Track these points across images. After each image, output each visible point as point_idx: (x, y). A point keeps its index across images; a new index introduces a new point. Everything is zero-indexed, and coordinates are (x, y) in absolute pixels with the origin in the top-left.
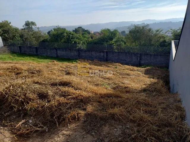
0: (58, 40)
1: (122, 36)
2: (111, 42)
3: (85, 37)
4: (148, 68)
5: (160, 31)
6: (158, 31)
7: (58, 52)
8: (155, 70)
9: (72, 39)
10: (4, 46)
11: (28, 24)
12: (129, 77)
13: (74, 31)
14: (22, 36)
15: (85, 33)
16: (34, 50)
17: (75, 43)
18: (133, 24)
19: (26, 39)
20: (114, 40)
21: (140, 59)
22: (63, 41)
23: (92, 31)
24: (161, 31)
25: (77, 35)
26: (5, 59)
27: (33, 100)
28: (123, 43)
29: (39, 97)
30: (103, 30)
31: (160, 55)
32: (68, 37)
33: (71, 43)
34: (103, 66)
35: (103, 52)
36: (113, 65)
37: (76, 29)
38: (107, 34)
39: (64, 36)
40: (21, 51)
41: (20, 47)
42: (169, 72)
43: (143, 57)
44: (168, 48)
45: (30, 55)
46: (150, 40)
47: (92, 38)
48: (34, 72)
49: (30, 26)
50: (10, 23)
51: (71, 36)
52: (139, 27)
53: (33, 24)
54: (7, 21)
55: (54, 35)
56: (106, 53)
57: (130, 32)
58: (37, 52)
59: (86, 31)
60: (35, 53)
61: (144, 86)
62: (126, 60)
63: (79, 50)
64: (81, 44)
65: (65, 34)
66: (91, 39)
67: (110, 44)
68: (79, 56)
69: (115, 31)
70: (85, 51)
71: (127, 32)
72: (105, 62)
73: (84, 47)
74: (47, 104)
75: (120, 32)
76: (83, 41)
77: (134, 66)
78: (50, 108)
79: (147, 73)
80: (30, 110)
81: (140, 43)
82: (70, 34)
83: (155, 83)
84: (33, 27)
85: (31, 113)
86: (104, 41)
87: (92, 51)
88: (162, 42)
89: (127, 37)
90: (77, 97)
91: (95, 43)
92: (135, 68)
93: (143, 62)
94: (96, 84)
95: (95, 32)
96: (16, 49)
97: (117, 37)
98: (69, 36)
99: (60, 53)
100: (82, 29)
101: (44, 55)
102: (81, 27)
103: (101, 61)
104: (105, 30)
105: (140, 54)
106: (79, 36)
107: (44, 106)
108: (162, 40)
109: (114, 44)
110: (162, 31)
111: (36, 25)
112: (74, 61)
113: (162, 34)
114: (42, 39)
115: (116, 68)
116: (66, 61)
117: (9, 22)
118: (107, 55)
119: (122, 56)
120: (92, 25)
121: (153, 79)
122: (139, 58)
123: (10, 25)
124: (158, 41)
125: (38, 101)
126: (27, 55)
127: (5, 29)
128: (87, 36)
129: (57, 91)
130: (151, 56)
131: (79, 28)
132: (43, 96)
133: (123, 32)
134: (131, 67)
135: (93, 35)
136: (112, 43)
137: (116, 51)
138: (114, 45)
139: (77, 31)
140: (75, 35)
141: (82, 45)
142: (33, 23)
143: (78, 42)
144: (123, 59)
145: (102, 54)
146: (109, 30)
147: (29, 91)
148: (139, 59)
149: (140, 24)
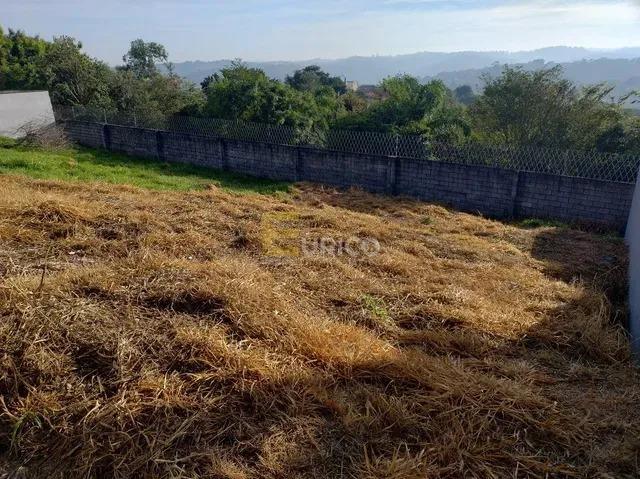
0: (231, 110)
1: (457, 104)
2: (414, 126)
3: (325, 103)
4: (547, 228)
5: (601, 92)
6: (592, 92)
7: (231, 152)
8: (573, 237)
9: (277, 108)
10: (59, 122)
11: (139, 51)
12: (472, 266)
13: (289, 80)
14: (115, 93)
15: (326, 91)
16: (152, 141)
17: (289, 123)
18: (502, 63)
19: (128, 101)
20: (428, 118)
21: (519, 193)
22: (246, 114)
23: (355, 81)
24: (607, 92)
25: (297, 96)
26: (47, 169)
27: (49, 378)
28: (460, 132)
29: (78, 362)
30: (390, 83)
31: (597, 184)
32: (264, 101)
33: (275, 123)
34: (381, 212)
35: (385, 160)
36: (415, 211)
37: (297, 75)
38: (404, 95)
39: (253, 98)
40: (109, 143)
41: (107, 130)
42: (626, 250)
43: (531, 187)
44: (631, 158)
45: (138, 159)
46: (562, 126)
47: (349, 107)
48: (116, 230)
49: (147, 58)
50: (80, 46)
51: (277, 97)
52: (523, 76)
53: (155, 52)
54: (69, 39)
55: (219, 92)
56: (393, 164)
57: (489, 91)
58: (160, 148)
59: (331, 81)
60: (154, 151)
61: (530, 321)
62: (465, 194)
63: (303, 151)
64: (308, 129)
65: (256, 91)
66: (343, 113)
67: (412, 133)
68: (298, 170)
69: (436, 84)
70: (322, 154)
71: (478, 91)
72: (388, 198)
73: (318, 139)
74: (98, 405)
75: (453, 89)
76: (317, 119)
77: (493, 219)
78: (104, 430)
79: (541, 248)
80: (23, 429)
81: (524, 134)
82: (273, 90)
83: (575, 304)
84: (156, 61)
85: (21, 443)
86: (389, 122)
87: (343, 156)
88: (605, 135)
89: (478, 110)
90: (229, 382)
91: (360, 128)
92: (499, 227)
93: (530, 205)
94: (336, 298)
95: (363, 87)
96: (95, 135)
97: (440, 107)
98: (270, 99)
99: (235, 155)
100: (318, 74)
101: (185, 160)
102: (317, 68)
103: (373, 192)
104: (396, 82)
105: (520, 175)
106: (304, 98)
107: (84, 412)
108: (605, 125)
109: (425, 131)
110: (611, 94)
111: (165, 57)
112: (280, 189)
113: (610, 102)
114: (180, 105)
115: (426, 222)
116: (251, 188)
117: (76, 43)
118: (397, 173)
119: (453, 178)
120: (355, 61)
121: (566, 285)
122: (514, 189)
123: (81, 52)
124: (591, 127)
125: (70, 386)
126: (128, 156)
127: (63, 65)
128: (334, 98)
129: (159, 338)
130: (561, 182)
131: (308, 69)
132: (93, 361)
133: (464, 91)
134: (482, 223)
135: (353, 96)
136: (417, 128)
137: (433, 158)
138: (427, 135)
139: (302, 81)
140: (290, 96)
141: (313, 130)
142: (156, 50)
143: (298, 122)
144: (455, 190)
145: (380, 167)
146: (410, 81)
147: (41, 335)
148: (514, 193)
149: (526, 64)
